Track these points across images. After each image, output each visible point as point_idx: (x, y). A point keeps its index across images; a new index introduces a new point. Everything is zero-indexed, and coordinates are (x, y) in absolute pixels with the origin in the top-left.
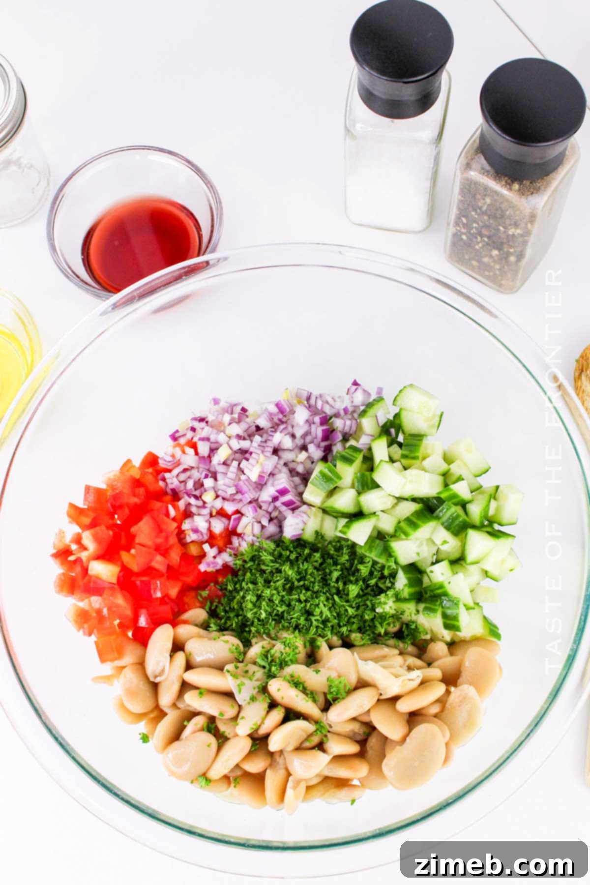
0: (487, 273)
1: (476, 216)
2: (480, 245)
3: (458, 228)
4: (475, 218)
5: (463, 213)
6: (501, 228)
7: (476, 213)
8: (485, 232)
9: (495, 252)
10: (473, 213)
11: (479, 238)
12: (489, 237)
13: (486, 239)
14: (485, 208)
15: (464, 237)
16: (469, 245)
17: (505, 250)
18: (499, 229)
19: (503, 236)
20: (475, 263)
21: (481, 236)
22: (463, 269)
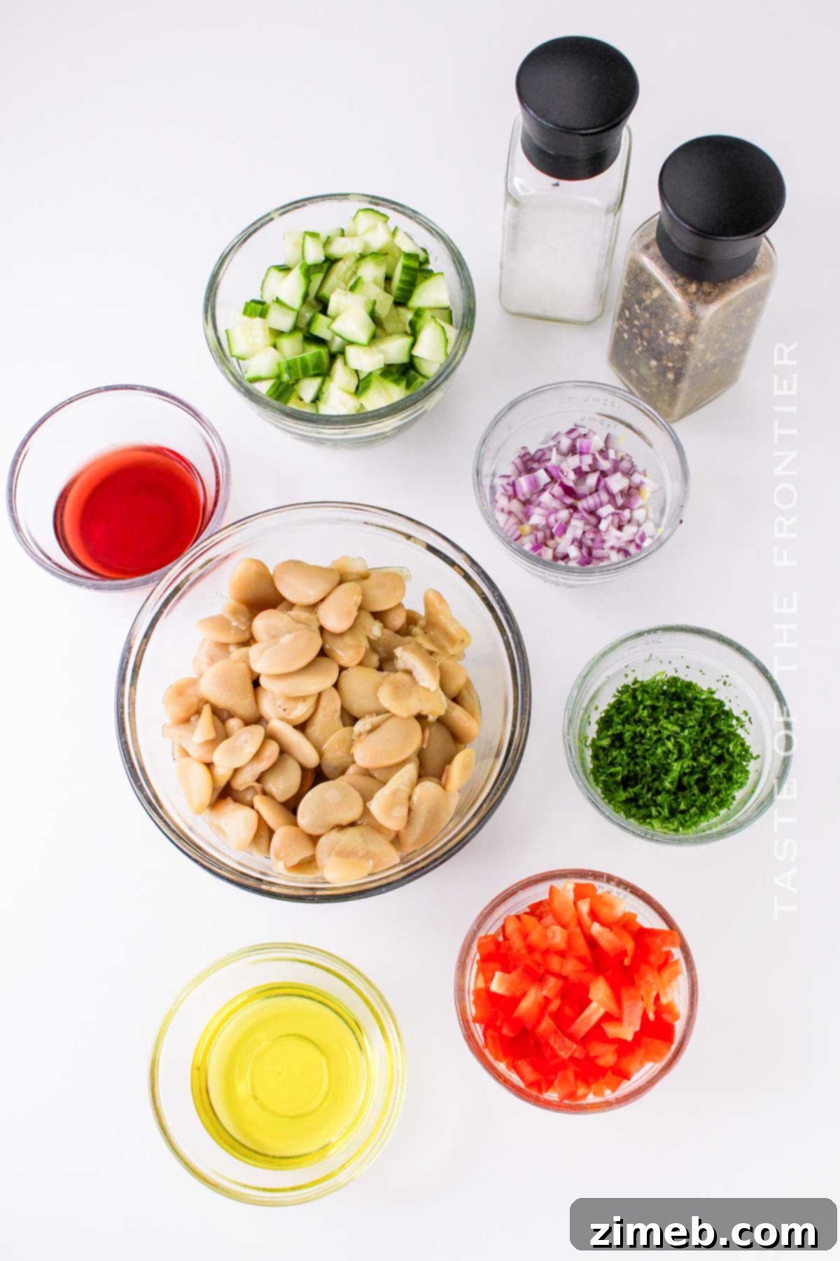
0: (644, 389)
1: (638, 311)
2: (640, 349)
3: (621, 323)
4: (637, 313)
5: (626, 305)
6: (661, 332)
7: (640, 308)
8: (646, 333)
9: (654, 363)
10: (636, 307)
11: (639, 341)
12: (649, 342)
13: (645, 343)
14: (648, 302)
15: (626, 336)
16: (629, 347)
17: (664, 362)
18: (658, 333)
19: (662, 343)
20: (633, 372)
21: (642, 338)
22: (624, 379)
